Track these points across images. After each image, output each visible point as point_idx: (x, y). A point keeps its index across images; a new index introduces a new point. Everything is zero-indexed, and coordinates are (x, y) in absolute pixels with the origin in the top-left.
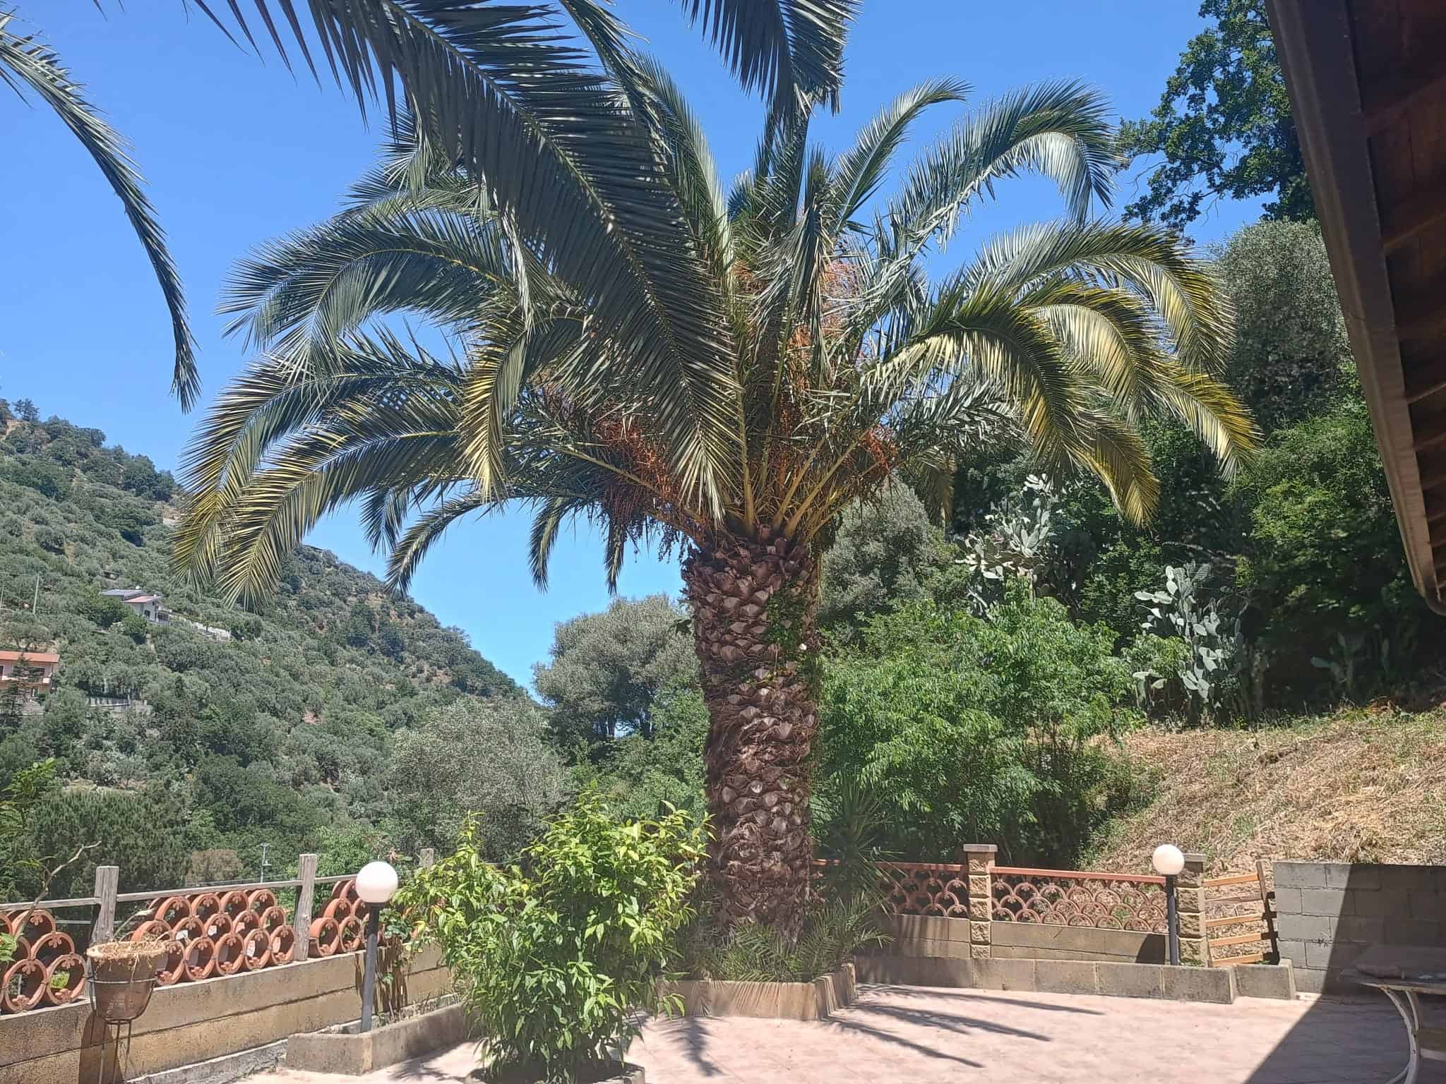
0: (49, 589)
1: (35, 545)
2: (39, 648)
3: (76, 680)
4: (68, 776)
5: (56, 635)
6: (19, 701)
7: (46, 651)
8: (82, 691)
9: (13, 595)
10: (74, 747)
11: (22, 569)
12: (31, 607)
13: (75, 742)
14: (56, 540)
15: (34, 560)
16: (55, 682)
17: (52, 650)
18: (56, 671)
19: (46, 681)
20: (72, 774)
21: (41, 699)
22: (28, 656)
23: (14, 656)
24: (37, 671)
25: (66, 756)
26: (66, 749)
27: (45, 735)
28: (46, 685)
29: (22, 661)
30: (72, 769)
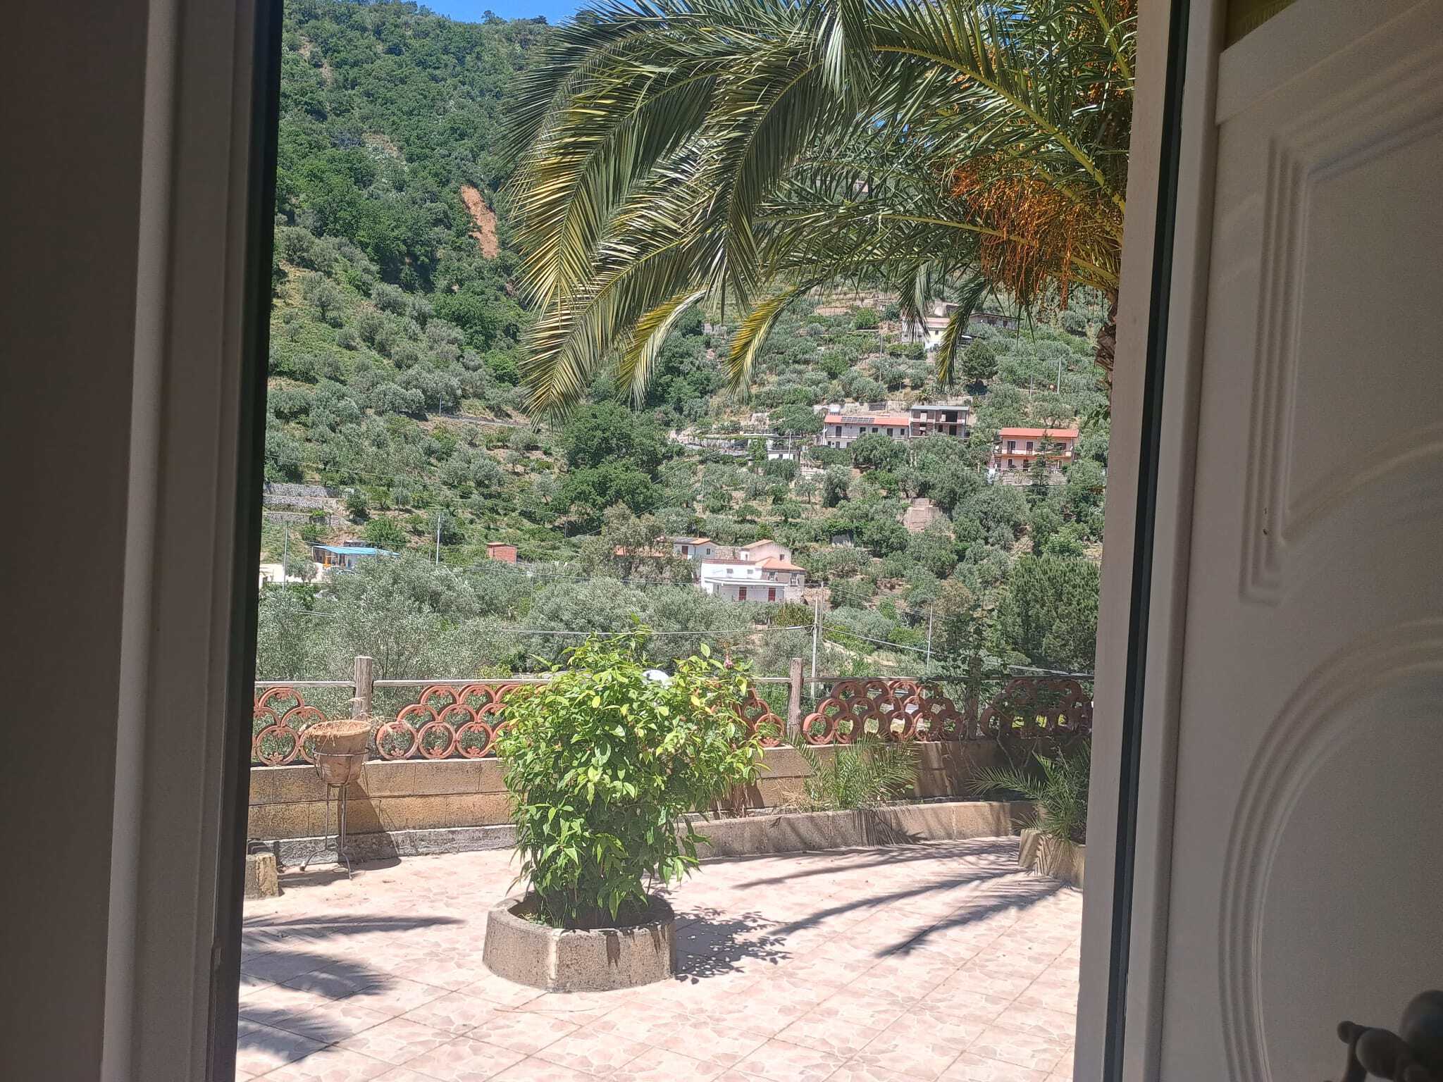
0: (1072, 370)
1: (1062, 330)
2: (1063, 425)
3: (1093, 452)
4: (1088, 539)
5: (1076, 413)
6: (1045, 473)
7: (1068, 427)
8: (1097, 463)
9: (1041, 378)
10: (1092, 514)
11: (1048, 353)
12: (1056, 387)
13: (1092, 509)
14: (1079, 324)
15: (1060, 344)
16: (1077, 455)
17: (1074, 426)
18: (1077, 445)
19: (1068, 454)
20: (1091, 537)
21: (1064, 470)
22: (1050, 432)
23: (1039, 432)
24: (1061, 446)
25: (1086, 522)
26: (1086, 516)
27: (1067, 502)
28: (1068, 458)
29: (1046, 437)
30: (1092, 533)
